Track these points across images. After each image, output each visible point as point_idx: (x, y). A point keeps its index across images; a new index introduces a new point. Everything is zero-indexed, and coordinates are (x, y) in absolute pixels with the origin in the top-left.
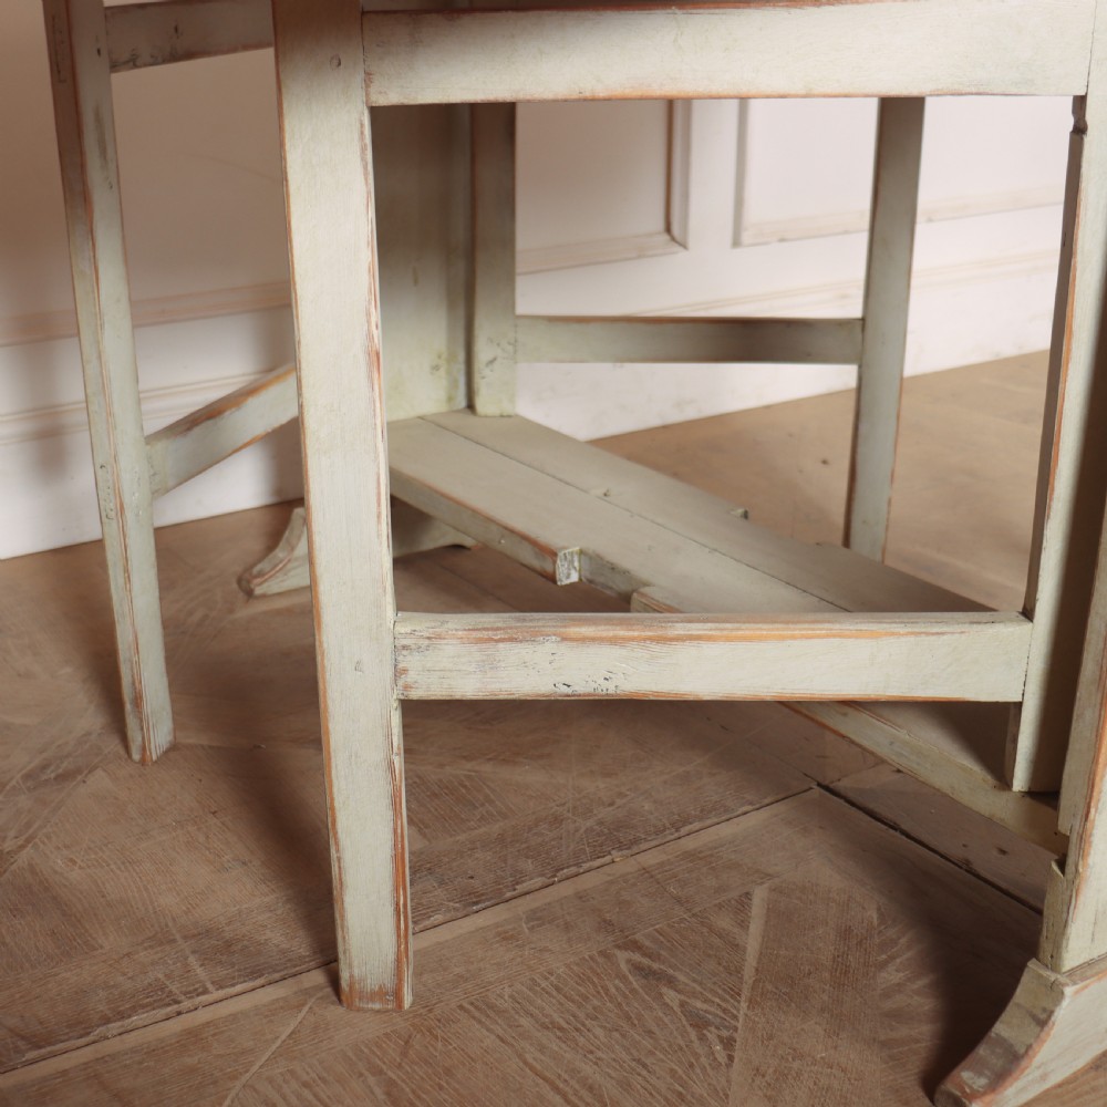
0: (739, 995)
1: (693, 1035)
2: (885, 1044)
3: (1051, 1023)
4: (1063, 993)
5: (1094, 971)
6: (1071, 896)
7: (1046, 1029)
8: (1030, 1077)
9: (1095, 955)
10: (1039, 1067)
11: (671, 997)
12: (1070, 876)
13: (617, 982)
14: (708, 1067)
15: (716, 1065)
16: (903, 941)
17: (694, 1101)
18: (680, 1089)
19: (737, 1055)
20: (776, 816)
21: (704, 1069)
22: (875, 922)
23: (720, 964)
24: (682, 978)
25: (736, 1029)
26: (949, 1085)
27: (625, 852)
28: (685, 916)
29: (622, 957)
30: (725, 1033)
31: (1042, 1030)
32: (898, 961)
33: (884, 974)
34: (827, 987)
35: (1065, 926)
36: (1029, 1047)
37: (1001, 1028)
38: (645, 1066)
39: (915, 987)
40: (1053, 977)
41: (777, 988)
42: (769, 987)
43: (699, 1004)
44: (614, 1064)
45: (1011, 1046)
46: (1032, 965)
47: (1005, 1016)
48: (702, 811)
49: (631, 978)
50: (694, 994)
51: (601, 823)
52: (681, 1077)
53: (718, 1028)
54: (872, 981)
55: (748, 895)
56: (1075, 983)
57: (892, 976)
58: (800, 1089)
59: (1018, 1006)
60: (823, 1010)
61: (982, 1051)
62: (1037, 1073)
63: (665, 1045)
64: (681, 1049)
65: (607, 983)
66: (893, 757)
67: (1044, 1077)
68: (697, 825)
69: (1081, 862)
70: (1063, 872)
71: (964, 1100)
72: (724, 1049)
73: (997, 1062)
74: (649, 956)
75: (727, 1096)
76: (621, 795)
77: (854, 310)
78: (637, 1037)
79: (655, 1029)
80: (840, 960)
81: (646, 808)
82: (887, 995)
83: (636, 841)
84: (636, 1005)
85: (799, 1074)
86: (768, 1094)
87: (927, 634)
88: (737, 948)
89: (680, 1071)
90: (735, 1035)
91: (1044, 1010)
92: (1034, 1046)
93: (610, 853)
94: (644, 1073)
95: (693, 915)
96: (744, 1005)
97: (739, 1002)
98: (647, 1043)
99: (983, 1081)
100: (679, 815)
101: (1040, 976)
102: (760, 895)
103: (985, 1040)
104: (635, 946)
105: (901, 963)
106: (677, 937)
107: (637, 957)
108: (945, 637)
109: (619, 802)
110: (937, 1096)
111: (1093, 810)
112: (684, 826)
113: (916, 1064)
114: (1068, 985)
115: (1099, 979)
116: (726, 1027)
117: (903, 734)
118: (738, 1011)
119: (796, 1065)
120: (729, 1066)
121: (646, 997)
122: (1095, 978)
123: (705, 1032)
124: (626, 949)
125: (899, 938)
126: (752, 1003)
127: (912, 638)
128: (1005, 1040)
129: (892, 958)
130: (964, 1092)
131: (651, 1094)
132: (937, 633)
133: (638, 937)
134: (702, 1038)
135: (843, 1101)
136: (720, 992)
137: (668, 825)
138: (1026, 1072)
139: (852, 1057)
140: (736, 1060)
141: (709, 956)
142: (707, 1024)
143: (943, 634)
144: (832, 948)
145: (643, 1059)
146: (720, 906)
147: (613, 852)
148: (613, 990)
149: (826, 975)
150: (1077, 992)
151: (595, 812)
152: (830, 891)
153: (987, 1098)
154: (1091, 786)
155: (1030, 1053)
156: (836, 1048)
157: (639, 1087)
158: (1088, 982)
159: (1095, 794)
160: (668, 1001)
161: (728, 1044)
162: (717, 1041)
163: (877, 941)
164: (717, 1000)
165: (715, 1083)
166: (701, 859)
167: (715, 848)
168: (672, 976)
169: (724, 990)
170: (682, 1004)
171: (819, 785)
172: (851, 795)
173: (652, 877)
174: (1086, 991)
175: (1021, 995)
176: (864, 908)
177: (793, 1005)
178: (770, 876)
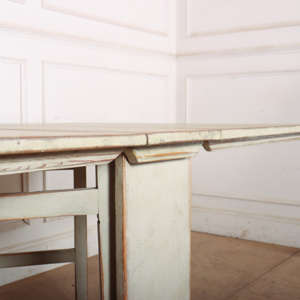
77: (73, 247)
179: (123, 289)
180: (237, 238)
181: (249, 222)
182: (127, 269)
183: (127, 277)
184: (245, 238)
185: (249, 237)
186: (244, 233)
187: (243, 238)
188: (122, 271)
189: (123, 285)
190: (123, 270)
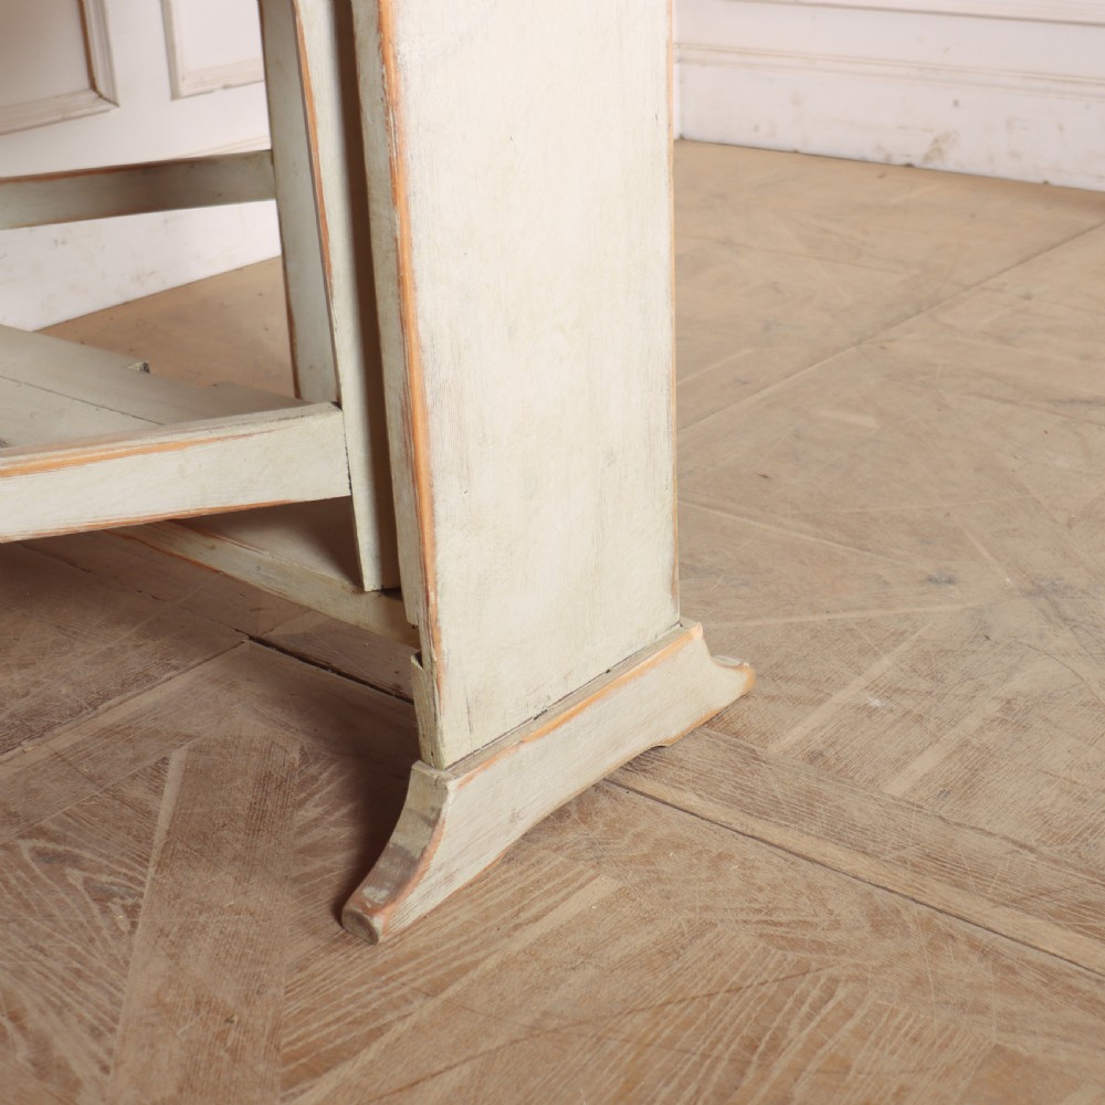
0: (147, 860)
1: (95, 908)
2: (296, 880)
3: (440, 822)
4: (446, 788)
5: (478, 761)
6: (433, 688)
7: (437, 828)
8: (432, 881)
9: (479, 745)
10: (440, 869)
11: (75, 876)
12: (428, 667)
13: (18, 872)
14: (109, 938)
15: (118, 934)
16: (325, 775)
17: (92, 975)
18: (78, 966)
19: (141, 920)
20: (202, 676)
21: (104, 941)
22: (297, 762)
23: (129, 834)
24: (87, 854)
25: (141, 895)
26: (351, 905)
27: (37, 740)
28: (97, 793)
29: (25, 846)
30: (130, 901)
31: (433, 831)
32: (317, 796)
33: (302, 813)
34: (241, 836)
35: (436, 720)
36: (424, 850)
37: (397, 838)
38: (42, 950)
39: (332, 819)
40: (435, 774)
41: (188, 847)
42: (180, 847)
43: (105, 878)
44: (9, 955)
45: (408, 852)
46: (417, 767)
47: (400, 824)
48: (123, 685)
49: (33, 865)
50: (100, 870)
51: (12, 716)
52: (79, 954)
53: (122, 898)
54: (288, 822)
55: (165, 760)
56: (457, 776)
57: (310, 812)
58: (205, 941)
59: (410, 810)
60: (235, 859)
61: (382, 864)
62: (440, 875)
63: (65, 925)
64: (82, 925)
65: (8, 875)
66: (264, 583)
67: (449, 879)
68: (117, 699)
69: (433, 651)
70: (421, 664)
71: (365, 916)
72: (128, 917)
73: (396, 872)
74: (55, 840)
75: (127, 963)
76: (37, 683)
78: (35, 923)
79: (55, 911)
80: (257, 806)
81: (64, 692)
82: (302, 832)
83: (50, 727)
84: (37, 892)
85: (204, 927)
86: (172, 952)
87: (233, 437)
88: (149, 815)
89: (79, 948)
90: (141, 901)
91: (433, 809)
92: (429, 848)
93: (20, 744)
94: (41, 957)
95: (105, 790)
96: (152, 870)
97: (147, 867)
98: (45, 927)
99: (384, 893)
100: (98, 693)
101: (424, 776)
102: (178, 757)
103: (384, 852)
104: (41, 833)
105: (320, 798)
106: (86, 815)
107: (41, 844)
108: (254, 438)
109: (34, 691)
110: (344, 919)
111: (432, 595)
112: (102, 703)
113: (327, 894)
114: (450, 779)
115: (485, 768)
116: (131, 896)
117: (266, 556)
118: (145, 876)
119: (202, 919)
120: (131, 933)
121: (48, 881)
122: (480, 767)
123: (109, 904)
124: (30, 838)
125: (321, 774)
126: (160, 865)
127: (219, 444)
128: (402, 848)
129: (312, 795)
130: (365, 908)
131: (47, 977)
132: (244, 436)
133: (46, 823)
134: (105, 911)
135: (249, 943)
136: (127, 861)
137: (85, 705)
138: (426, 876)
139: (261, 899)
140: (140, 925)
141: (119, 828)
142: (111, 896)
143: (250, 435)
144: (249, 797)
145: (41, 944)
146: (134, 777)
147: (24, 743)
148: (13, 881)
149: (241, 824)
150: (461, 785)
151: (8, 705)
152: (252, 741)
153: (388, 910)
154: (424, 568)
155: (426, 855)
156: (245, 893)
157: (34, 973)
158: (472, 772)
159: (430, 576)
160: (71, 880)
161: (132, 912)
162: (121, 911)
163: (297, 781)
164: (124, 870)
165: (115, 952)
166: (118, 733)
167: (134, 720)
168: (77, 856)
169: (133, 859)
170: (86, 882)
171: (251, 638)
172: (282, 643)
173: (64, 760)
174: (472, 782)
175: (412, 800)
176: (286, 751)
177: (204, 860)
178: (189, 737)
179: (389, 139)
180: (909, 166)
181: (956, 103)
182: (399, 57)
183: (402, 89)
184: (936, 164)
185: (953, 161)
186: (937, 148)
187: (930, 166)
188: (377, 67)
189: (387, 123)
190: (384, 61)
